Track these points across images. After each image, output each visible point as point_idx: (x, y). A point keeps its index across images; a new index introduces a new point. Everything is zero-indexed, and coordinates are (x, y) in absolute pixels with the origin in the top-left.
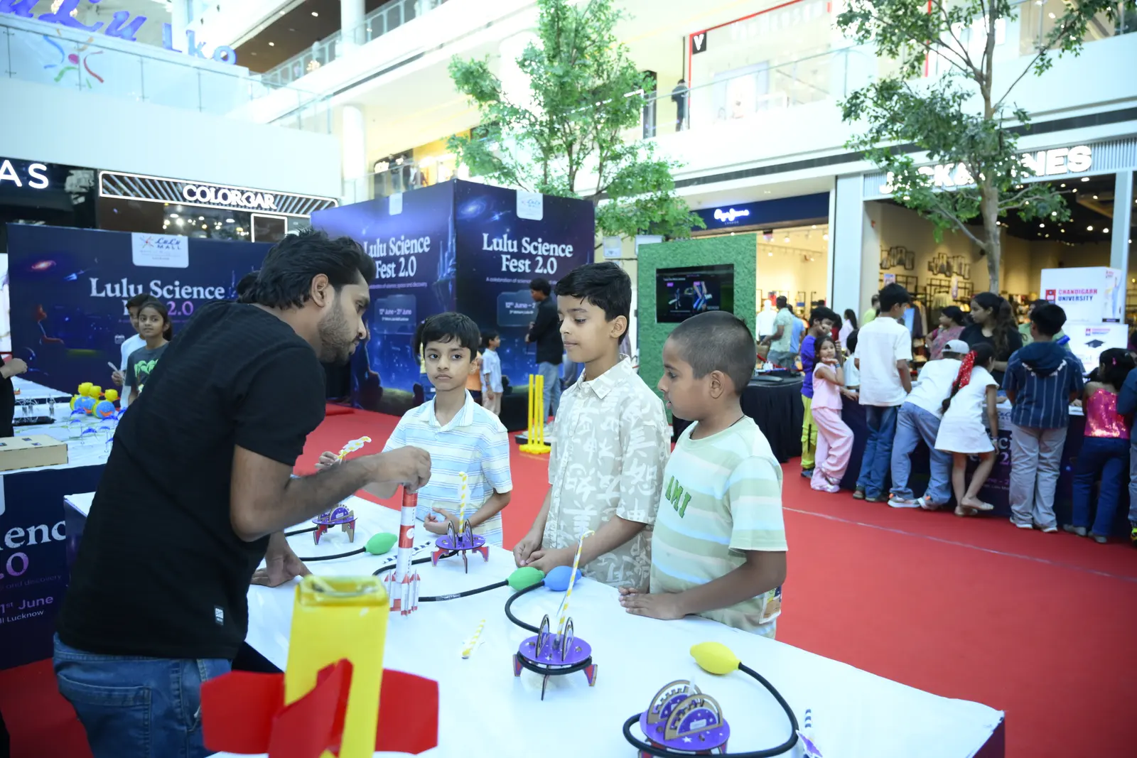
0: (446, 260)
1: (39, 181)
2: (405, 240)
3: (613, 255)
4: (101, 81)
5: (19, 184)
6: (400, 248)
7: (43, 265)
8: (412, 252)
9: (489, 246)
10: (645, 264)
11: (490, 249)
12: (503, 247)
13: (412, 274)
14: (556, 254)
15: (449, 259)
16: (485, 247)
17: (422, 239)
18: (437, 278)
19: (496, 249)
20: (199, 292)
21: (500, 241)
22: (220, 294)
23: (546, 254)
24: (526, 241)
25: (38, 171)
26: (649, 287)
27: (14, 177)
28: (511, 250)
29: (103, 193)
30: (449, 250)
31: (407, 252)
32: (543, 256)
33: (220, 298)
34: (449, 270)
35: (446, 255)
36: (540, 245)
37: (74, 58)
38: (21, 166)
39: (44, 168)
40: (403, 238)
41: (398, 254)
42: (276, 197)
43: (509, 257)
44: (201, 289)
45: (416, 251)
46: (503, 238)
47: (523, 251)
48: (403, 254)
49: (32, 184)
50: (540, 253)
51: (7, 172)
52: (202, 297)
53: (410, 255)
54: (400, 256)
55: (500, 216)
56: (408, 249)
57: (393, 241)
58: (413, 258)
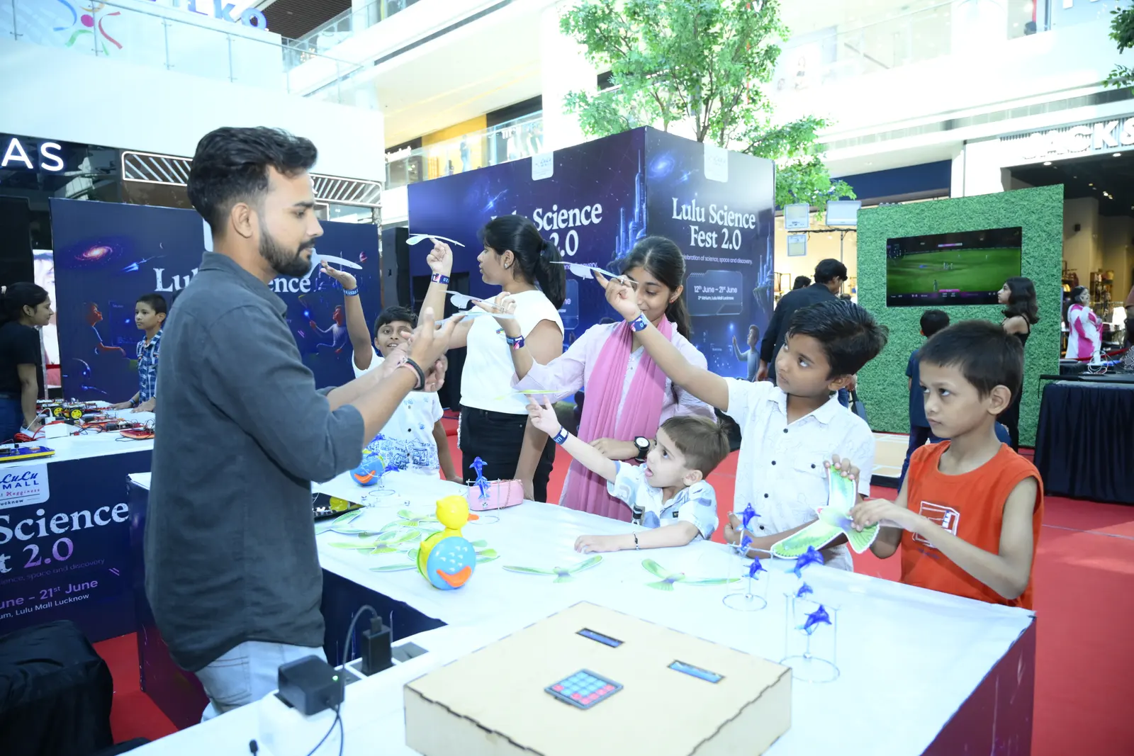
0: (630, 232)
1: (54, 163)
2: (558, 211)
3: (799, 225)
4: (120, 47)
5: (30, 166)
6: (550, 221)
7: (97, 252)
8: (571, 225)
9: (678, 215)
10: (869, 234)
11: (679, 218)
12: (692, 216)
13: (571, 253)
14: (741, 226)
15: (635, 231)
16: (675, 216)
17: (588, 208)
18: (616, 255)
19: (685, 218)
20: (281, 284)
21: (689, 208)
22: (306, 287)
23: (731, 225)
24: (713, 208)
25: (50, 150)
26: (874, 262)
27: (24, 158)
28: (699, 220)
29: (127, 177)
30: (636, 220)
31: (563, 226)
32: (728, 227)
33: (305, 291)
35: (631, 225)
36: (726, 214)
37: (88, 21)
38: (31, 144)
39: (58, 147)
40: (555, 208)
41: (547, 228)
42: (316, 180)
43: (697, 228)
44: (284, 280)
45: (578, 223)
46: (691, 205)
47: (711, 221)
48: (555, 227)
49: (44, 166)
50: (726, 224)
51: (16, 152)
52: (285, 290)
53: (568, 229)
54: (552, 231)
55: (688, 176)
56: (564, 221)
57: (538, 213)
58: (573, 232)
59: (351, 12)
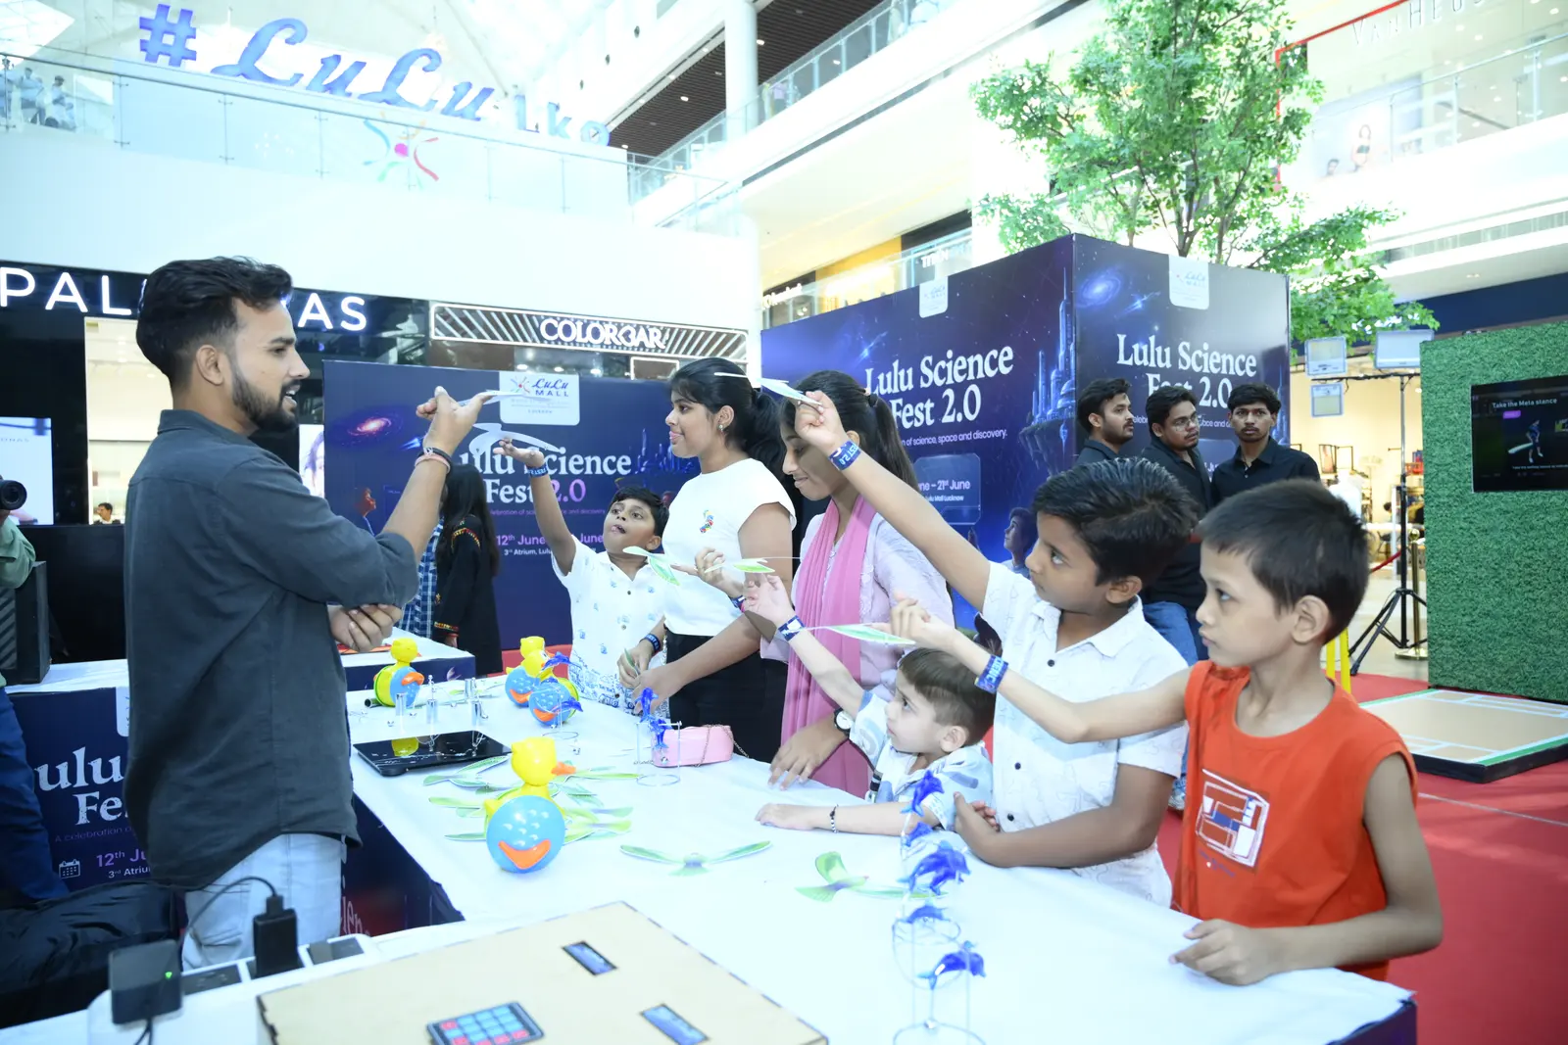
0: (1052, 384)
1: (356, 321)
2: (954, 359)
3: (1329, 370)
4: (435, 177)
5: (329, 325)
6: (943, 373)
7: (373, 426)
8: (971, 377)
9: (1127, 358)
10: (1440, 379)
11: (1129, 362)
12: (1149, 360)
13: (971, 417)
14: (1232, 372)
15: (1060, 383)
16: (1121, 361)
17: (994, 353)
18: (1032, 419)
19: (1138, 363)
20: (594, 464)
21: (1145, 348)
22: (625, 467)
23: (1215, 371)
24: (1185, 348)
25: (353, 306)
26: (1451, 422)
27: (323, 317)
28: (1161, 365)
29: (436, 334)
30: (1061, 367)
31: (960, 379)
32: (1210, 375)
33: (624, 472)
34: (1060, 403)
35: (1053, 375)
36: (1206, 356)
37: (401, 149)
38: (331, 299)
39: (361, 302)
40: (950, 354)
41: (939, 383)
42: (663, 332)
43: (1158, 377)
44: (597, 459)
45: (980, 375)
46: (1148, 343)
47: (1181, 367)
48: (950, 381)
49: (345, 325)
50: (1206, 370)
51: (315, 310)
52: (598, 471)
53: (966, 383)
54: (945, 387)
55: (1143, 302)
56: (961, 372)
57: (927, 363)
58: (974, 388)
59: (725, 114)
